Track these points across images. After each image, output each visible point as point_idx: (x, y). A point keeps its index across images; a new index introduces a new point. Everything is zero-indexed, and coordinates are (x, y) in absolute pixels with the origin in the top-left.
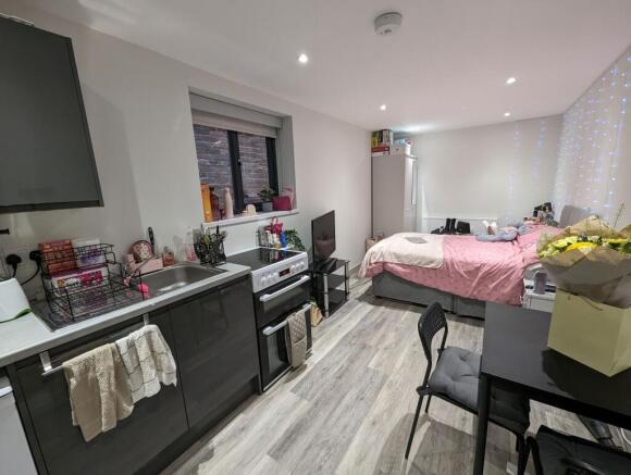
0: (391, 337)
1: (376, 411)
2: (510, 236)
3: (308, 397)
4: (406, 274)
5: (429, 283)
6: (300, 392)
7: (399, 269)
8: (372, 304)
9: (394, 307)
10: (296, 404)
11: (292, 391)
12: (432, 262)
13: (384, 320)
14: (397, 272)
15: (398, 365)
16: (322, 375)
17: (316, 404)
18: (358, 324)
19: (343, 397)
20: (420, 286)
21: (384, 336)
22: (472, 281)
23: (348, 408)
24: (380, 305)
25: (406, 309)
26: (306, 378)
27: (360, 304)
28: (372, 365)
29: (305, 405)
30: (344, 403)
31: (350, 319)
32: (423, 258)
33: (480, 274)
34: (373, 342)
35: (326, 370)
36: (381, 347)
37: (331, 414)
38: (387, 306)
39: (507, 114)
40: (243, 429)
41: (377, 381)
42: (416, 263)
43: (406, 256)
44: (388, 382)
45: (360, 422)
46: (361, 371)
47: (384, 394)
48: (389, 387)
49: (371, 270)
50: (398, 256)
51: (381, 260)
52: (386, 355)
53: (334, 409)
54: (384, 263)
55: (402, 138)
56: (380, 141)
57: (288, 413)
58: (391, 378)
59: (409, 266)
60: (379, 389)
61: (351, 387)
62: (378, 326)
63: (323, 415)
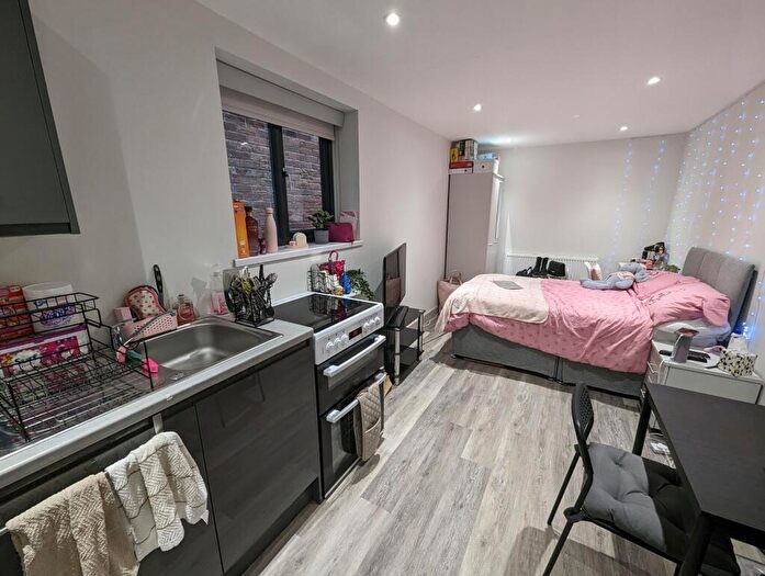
0: (484, 413)
1: (483, 524)
2: (625, 283)
3: (387, 505)
4: (499, 330)
5: (528, 342)
6: (375, 497)
7: (490, 322)
8: (453, 366)
9: (480, 371)
10: (372, 517)
11: (363, 496)
12: (533, 315)
13: (471, 389)
14: (487, 327)
15: (500, 454)
16: (403, 472)
17: (400, 516)
18: (438, 395)
19: (435, 503)
20: (517, 345)
21: (474, 411)
22: (585, 341)
23: (444, 521)
24: (463, 368)
25: (497, 374)
26: (380, 475)
27: (438, 367)
28: (466, 454)
29: (384, 518)
30: (438, 513)
31: (427, 387)
32: (523, 310)
33: (596, 333)
34: (462, 422)
35: (407, 463)
36: (474, 427)
37: (423, 531)
38: (471, 369)
39: (624, 128)
40: (300, 561)
41: (477, 479)
42: (512, 315)
43: (500, 307)
44: (491, 480)
45: (463, 543)
46: (454, 465)
47: (489, 498)
48: (495, 486)
49: (453, 323)
50: (488, 307)
51: (467, 310)
52: (482, 441)
53: (427, 523)
54: (471, 315)
55: (490, 152)
56: (461, 154)
57: (362, 531)
58: (494, 473)
59: (503, 319)
60: (482, 490)
61: (443, 488)
62: (465, 398)
63: (412, 533)
